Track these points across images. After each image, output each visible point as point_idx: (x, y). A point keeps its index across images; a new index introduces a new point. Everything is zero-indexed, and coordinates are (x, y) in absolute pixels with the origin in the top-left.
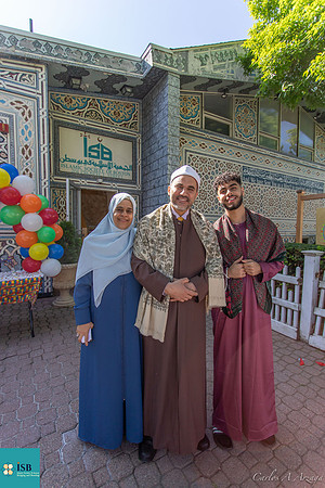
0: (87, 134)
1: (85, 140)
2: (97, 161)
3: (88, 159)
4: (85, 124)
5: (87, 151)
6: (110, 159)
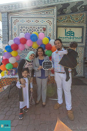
0: (66, 28)
1: (66, 30)
2: (69, 37)
3: (66, 36)
4: (66, 25)
5: (66, 34)
6: (74, 35)
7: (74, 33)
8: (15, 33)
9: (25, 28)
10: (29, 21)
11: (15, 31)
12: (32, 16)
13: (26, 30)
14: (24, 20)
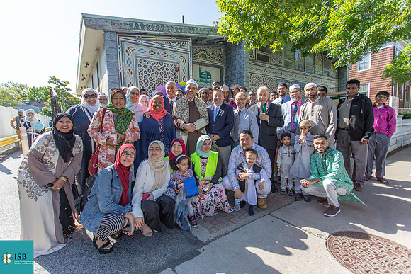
0: (200, 66)
1: (200, 69)
2: (205, 80)
3: (201, 79)
4: (199, 61)
5: (201, 74)
6: (211, 78)
7: (210, 75)
8: (129, 70)
9: (146, 64)
10: (152, 53)
11: (129, 66)
12: (157, 45)
13: (148, 66)
14: (145, 50)
